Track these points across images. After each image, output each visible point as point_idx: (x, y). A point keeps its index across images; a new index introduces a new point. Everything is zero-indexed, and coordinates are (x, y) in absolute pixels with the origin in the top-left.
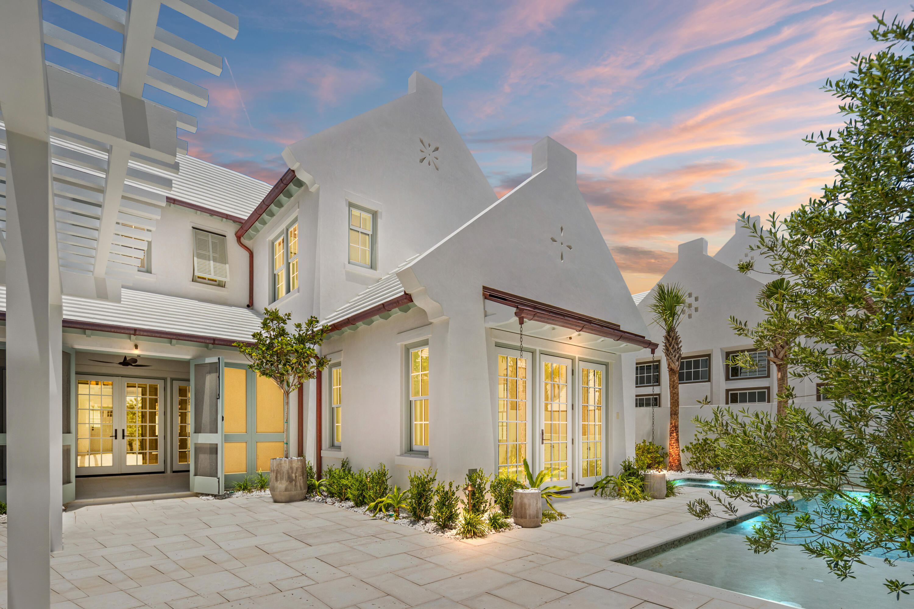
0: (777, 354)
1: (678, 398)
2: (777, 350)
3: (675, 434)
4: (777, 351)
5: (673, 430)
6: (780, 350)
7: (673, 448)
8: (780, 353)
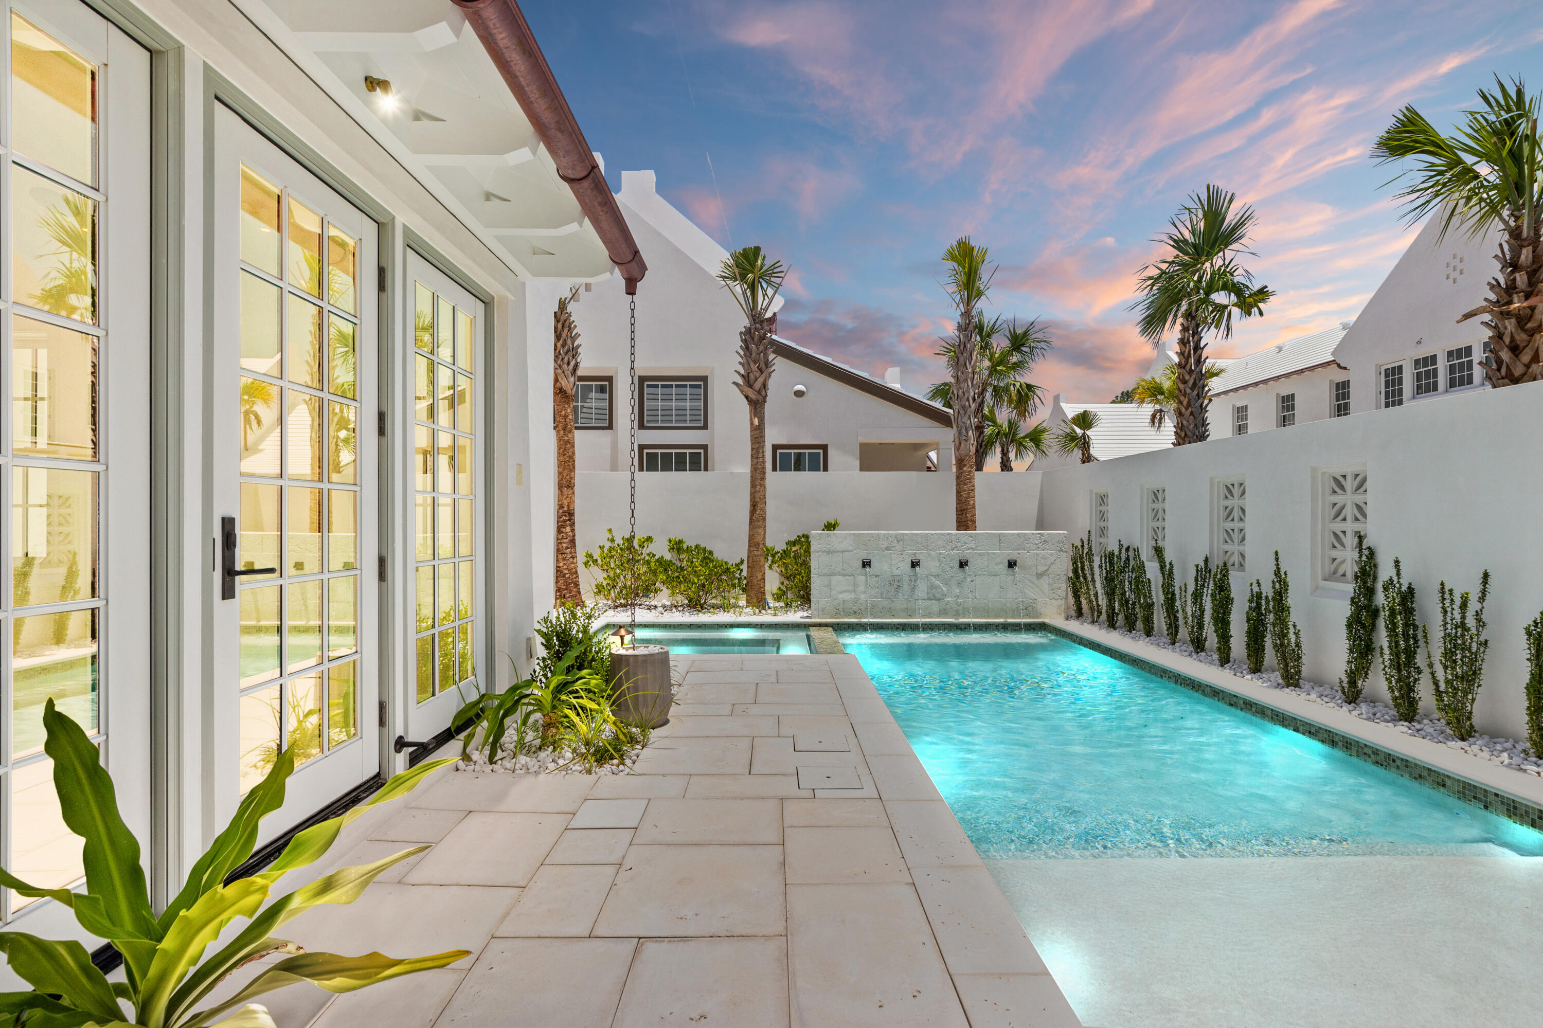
0: (752, 382)
1: (574, 453)
2: (751, 374)
3: (568, 529)
4: (752, 376)
5: (565, 521)
6: (758, 375)
7: (564, 559)
8: (756, 379)
